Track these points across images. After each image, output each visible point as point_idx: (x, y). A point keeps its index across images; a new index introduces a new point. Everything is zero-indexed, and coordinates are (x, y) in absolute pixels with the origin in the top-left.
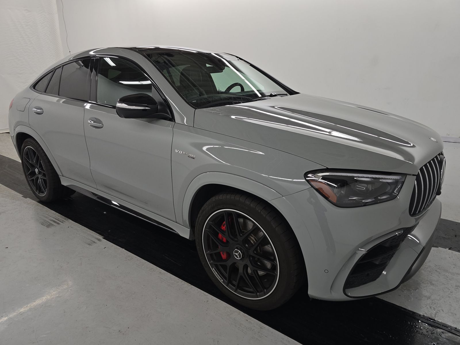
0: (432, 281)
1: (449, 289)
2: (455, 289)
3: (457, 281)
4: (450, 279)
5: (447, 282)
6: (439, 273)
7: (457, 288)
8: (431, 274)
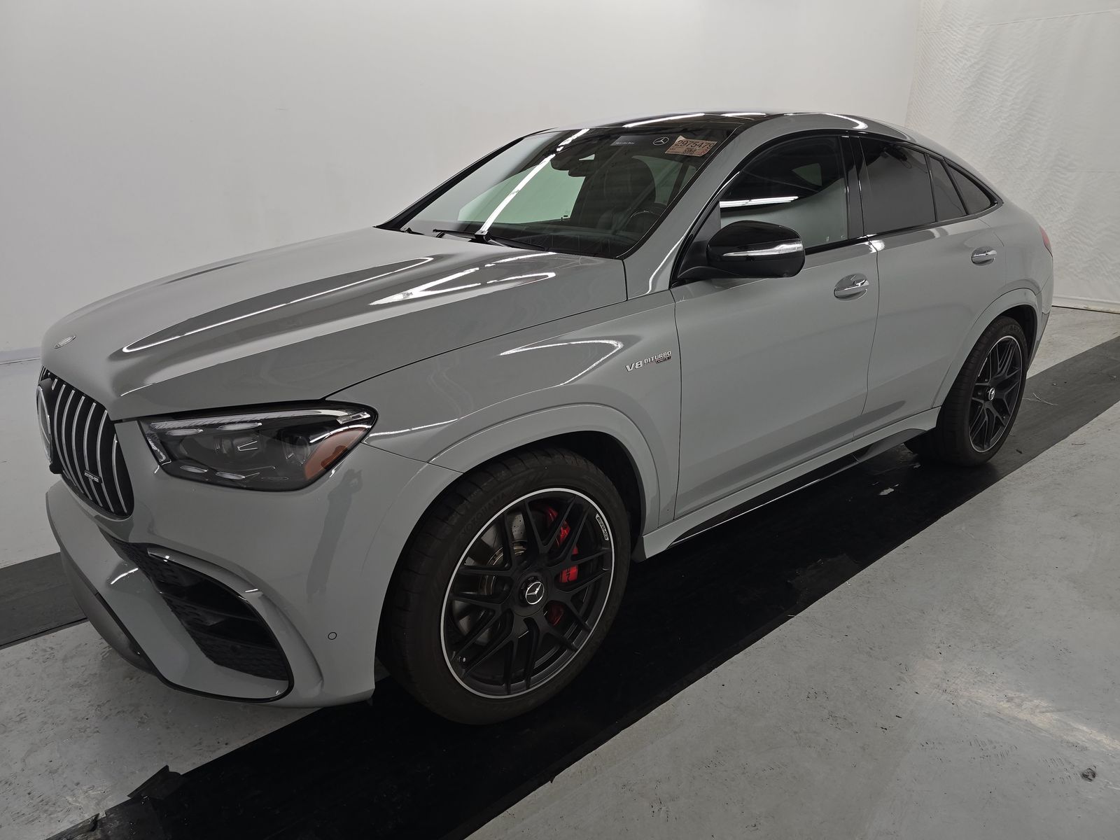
0: (81, 690)
1: (35, 701)
2: (24, 710)
3: (27, 732)
4: (46, 723)
5: (49, 711)
6: (75, 719)
7: (23, 716)
8: (92, 703)
